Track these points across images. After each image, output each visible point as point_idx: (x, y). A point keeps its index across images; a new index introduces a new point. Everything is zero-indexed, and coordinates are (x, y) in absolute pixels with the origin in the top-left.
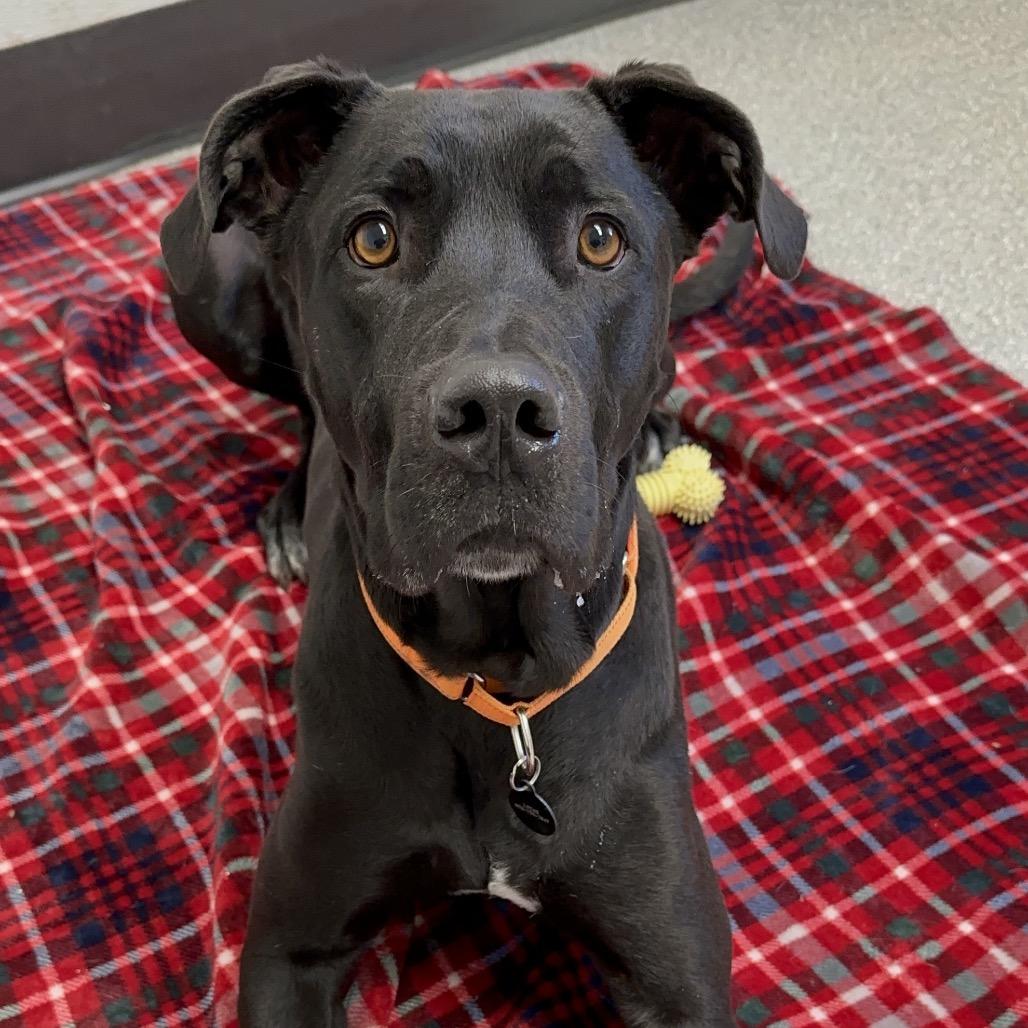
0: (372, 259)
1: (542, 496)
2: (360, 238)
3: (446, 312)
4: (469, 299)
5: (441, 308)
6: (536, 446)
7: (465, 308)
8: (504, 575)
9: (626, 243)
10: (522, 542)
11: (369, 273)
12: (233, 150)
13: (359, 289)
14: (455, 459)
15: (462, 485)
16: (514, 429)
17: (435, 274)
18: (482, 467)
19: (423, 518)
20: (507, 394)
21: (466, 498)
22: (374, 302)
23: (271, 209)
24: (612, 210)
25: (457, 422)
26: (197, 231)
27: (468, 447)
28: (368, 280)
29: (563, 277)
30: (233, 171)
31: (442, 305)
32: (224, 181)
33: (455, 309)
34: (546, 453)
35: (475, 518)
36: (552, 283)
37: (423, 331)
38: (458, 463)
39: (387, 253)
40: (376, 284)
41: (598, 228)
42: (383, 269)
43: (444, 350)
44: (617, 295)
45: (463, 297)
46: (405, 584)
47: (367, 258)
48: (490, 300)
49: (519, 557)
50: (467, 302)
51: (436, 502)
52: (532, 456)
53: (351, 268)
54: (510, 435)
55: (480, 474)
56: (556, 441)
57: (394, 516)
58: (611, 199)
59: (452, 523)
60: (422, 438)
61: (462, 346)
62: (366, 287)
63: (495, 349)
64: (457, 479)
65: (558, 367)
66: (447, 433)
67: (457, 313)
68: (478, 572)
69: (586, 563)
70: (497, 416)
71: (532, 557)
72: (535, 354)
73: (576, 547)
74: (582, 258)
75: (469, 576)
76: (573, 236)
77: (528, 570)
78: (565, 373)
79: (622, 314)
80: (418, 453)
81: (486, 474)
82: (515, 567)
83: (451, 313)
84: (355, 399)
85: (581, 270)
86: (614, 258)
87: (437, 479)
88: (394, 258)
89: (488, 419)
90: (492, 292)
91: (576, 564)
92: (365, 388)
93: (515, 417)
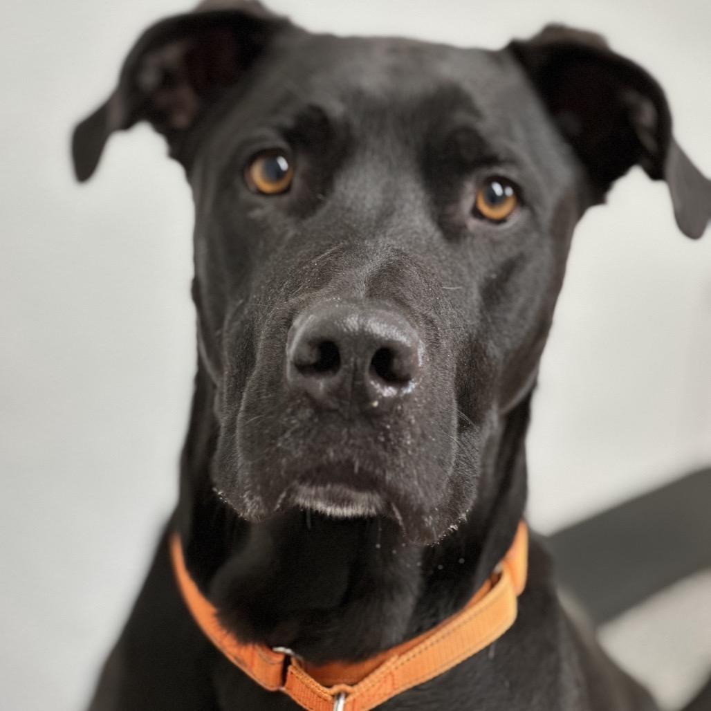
0: (267, 189)
1: (389, 440)
2: (257, 174)
3: (325, 250)
4: (349, 241)
5: (322, 246)
6: (389, 392)
7: (343, 249)
8: (348, 512)
9: (521, 199)
10: (367, 482)
11: (260, 200)
13: (251, 215)
14: (307, 394)
15: (311, 419)
16: (367, 374)
17: (322, 212)
18: (333, 404)
19: (271, 445)
20: (364, 337)
21: (314, 432)
22: (259, 228)
24: (513, 174)
25: (311, 357)
27: (320, 385)
28: (260, 206)
29: (452, 232)
31: (323, 243)
33: (334, 248)
34: (396, 400)
35: (322, 452)
36: (437, 235)
37: (301, 264)
39: (282, 185)
40: (265, 211)
42: (276, 198)
43: (315, 287)
44: (508, 251)
45: (345, 238)
46: (244, 507)
47: (262, 188)
48: (369, 244)
49: (364, 497)
50: (346, 243)
51: (284, 432)
52: (383, 401)
53: (245, 195)
54: (362, 378)
55: (330, 410)
56: (411, 388)
57: (244, 437)
58: (513, 161)
59: (298, 454)
60: (279, 369)
61: (331, 287)
62: (257, 214)
63: (362, 294)
64: (307, 413)
65: (424, 316)
66: (302, 367)
67: (335, 252)
68: (320, 506)
69: (432, 511)
70: (352, 359)
71: (377, 499)
72: (401, 302)
73: (421, 494)
74: (476, 213)
75: (311, 509)
76: (469, 196)
77: (373, 511)
78: (432, 322)
79: (509, 269)
80: (275, 382)
81: (336, 411)
82: (359, 506)
83: (329, 252)
84: (228, 317)
85: (473, 224)
86: (509, 214)
87: (289, 410)
88: (286, 190)
89: (342, 361)
90: (374, 236)
91: (420, 512)
92: (240, 309)
93: (369, 361)
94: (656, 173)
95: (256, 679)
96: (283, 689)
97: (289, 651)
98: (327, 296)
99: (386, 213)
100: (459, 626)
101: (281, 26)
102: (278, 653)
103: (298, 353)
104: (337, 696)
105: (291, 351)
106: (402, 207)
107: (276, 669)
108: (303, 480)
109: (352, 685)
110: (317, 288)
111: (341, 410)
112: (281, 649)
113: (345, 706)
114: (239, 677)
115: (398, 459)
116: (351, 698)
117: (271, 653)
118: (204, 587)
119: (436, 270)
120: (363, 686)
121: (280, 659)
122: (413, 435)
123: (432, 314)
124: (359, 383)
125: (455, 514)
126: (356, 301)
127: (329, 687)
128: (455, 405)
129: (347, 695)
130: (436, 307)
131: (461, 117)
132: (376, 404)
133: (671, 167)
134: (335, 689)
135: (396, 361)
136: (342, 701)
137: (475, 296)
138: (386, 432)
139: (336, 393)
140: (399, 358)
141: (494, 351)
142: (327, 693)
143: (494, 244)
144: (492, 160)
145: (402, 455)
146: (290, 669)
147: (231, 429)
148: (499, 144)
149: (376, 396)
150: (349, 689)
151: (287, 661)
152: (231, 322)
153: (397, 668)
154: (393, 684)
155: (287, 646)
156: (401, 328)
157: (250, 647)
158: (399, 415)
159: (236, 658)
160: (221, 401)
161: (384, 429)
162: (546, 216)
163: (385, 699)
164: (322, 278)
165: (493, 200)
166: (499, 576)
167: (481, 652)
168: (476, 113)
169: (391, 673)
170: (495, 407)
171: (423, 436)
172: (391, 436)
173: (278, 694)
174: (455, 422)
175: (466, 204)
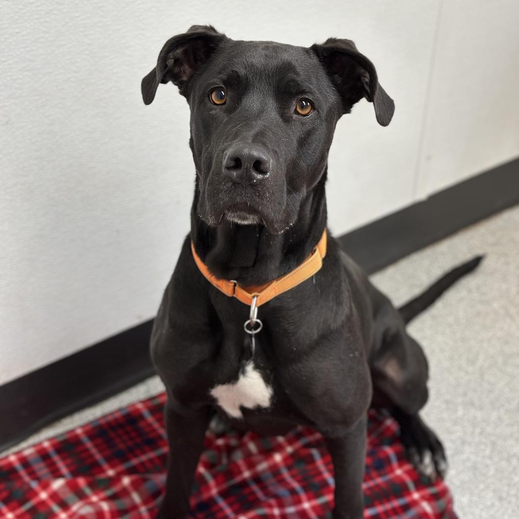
0: (217, 102)
1: (260, 194)
2: (213, 96)
3: (237, 126)
4: (247, 122)
5: (237, 124)
6: (260, 176)
7: (244, 125)
8: (246, 223)
9: (313, 107)
10: (252, 210)
11: (215, 106)
12: (171, 55)
13: (211, 112)
14: (230, 177)
15: (231, 187)
17: (237, 111)
18: (239, 181)
19: (217, 196)
20: (250, 157)
21: (232, 191)
22: (214, 118)
23: (185, 78)
24: (310, 97)
25: (232, 164)
26: (154, 84)
27: (235, 174)
28: (215, 109)
29: (287, 120)
30: (170, 62)
32: (166, 66)
34: (263, 180)
35: (235, 199)
37: (229, 131)
38: (230, 179)
39: (223, 101)
40: (216, 111)
41: (304, 102)
42: (221, 106)
44: (308, 127)
45: (245, 121)
46: (209, 221)
47: (216, 102)
48: (254, 123)
49: (251, 217)
51: (222, 191)
52: (258, 180)
53: (209, 105)
54: (250, 171)
55: (238, 183)
56: (268, 175)
57: (208, 195)
58: (311, 93)
59: (226, 199)
60: (220, 168)
61: (239, 138)
62: (213, 112)
63: (250, 141)
64: (230, 184)
65: (273, 150)
66: (228, 168)
67: (241, 126)
68: (236, 220)
69: (277, 221)
70: (246, 165)
71: (256, 217)
72: (264, 144)
73: (273, 215)
74: (296, 112)
75: (233, 221)
76: (294, 105)
77: (255, 222)
78: (276, 152)
79: (309, 134)
80: (218, 173)
81: (240, 184)
82: (250, 220)
83: (239, 126)
84: (203, 152)
85: (295, 116)
86: (309, 113)
87: (223, 183)
88: (224, 103)
89: (242, 165)
90: (256, 120)
91: (272, 221)
92: (207, 149)
93: (252, 165)
94: (370, 99)
95: (224, 292)
96: (235, 296)
97: (235, 282)
98: (238, 142)
99: (261, 111)
100: (299, 270)
101: (223, 38)
102: (232, 283)
103: (227, 163)
104: (254, 297)
105: (225, 162)
106: (267, 109)
107: (231, 288)
108: (229, 210)
109: (259, 293)
110: (234, 139)
111: (242, 183)
112: (232, 281)
113: (256, 300)
114: (219, 292)
115: (264, 201)
116: (259, 297)
117: (229, 283)
118: (203, 260)
119: (279, 133)
120: (263, 293)
121: (233, 284)
122: (269, 193)
123: (276, 149)
124: (248, 173)
125: (288, 223)
126: (248, 144)
127: (251, 293)
128: (285, 183)
129: (257, 296)
130: (279, 146)
131: (291, 75)
132: (255, 181)
133: (376, 97)
134: (253, 294)
135: (262, 165)
136: (255, 299)
137: (295, 144)
138: (259, 192)
139: (241, 177)
140: (264, 164)
141: (303, 164)
142: (250, 296)
143: (303, 124)
144: (304, 92)
145: (265, 200)
146: (236, 288)
147: (204, 193)
148: (306, 85)
149: (255, 178)
150: (258, 294)
151: (235, 285)
152: (204, 153)
153: (276, 286)
154: (275, 292)
155: (234, 280)
156: (263, 153)
157: (221, 281)
158: (264, 185)
159: (217, 285)
160: (201, 185)
161: (258, 190)
162: (324, 114)
163: (273, 297)
164: (236, 135)
165: (302, 107)
166: (315, 251)
167: (309, 279)
168: (298, 74)
169: (274, 288)
170: (305, 186)
171: (273, 193)
172: (261, 193)
173: (233, 298)
174: (285, 189)
175: (293, 109)
